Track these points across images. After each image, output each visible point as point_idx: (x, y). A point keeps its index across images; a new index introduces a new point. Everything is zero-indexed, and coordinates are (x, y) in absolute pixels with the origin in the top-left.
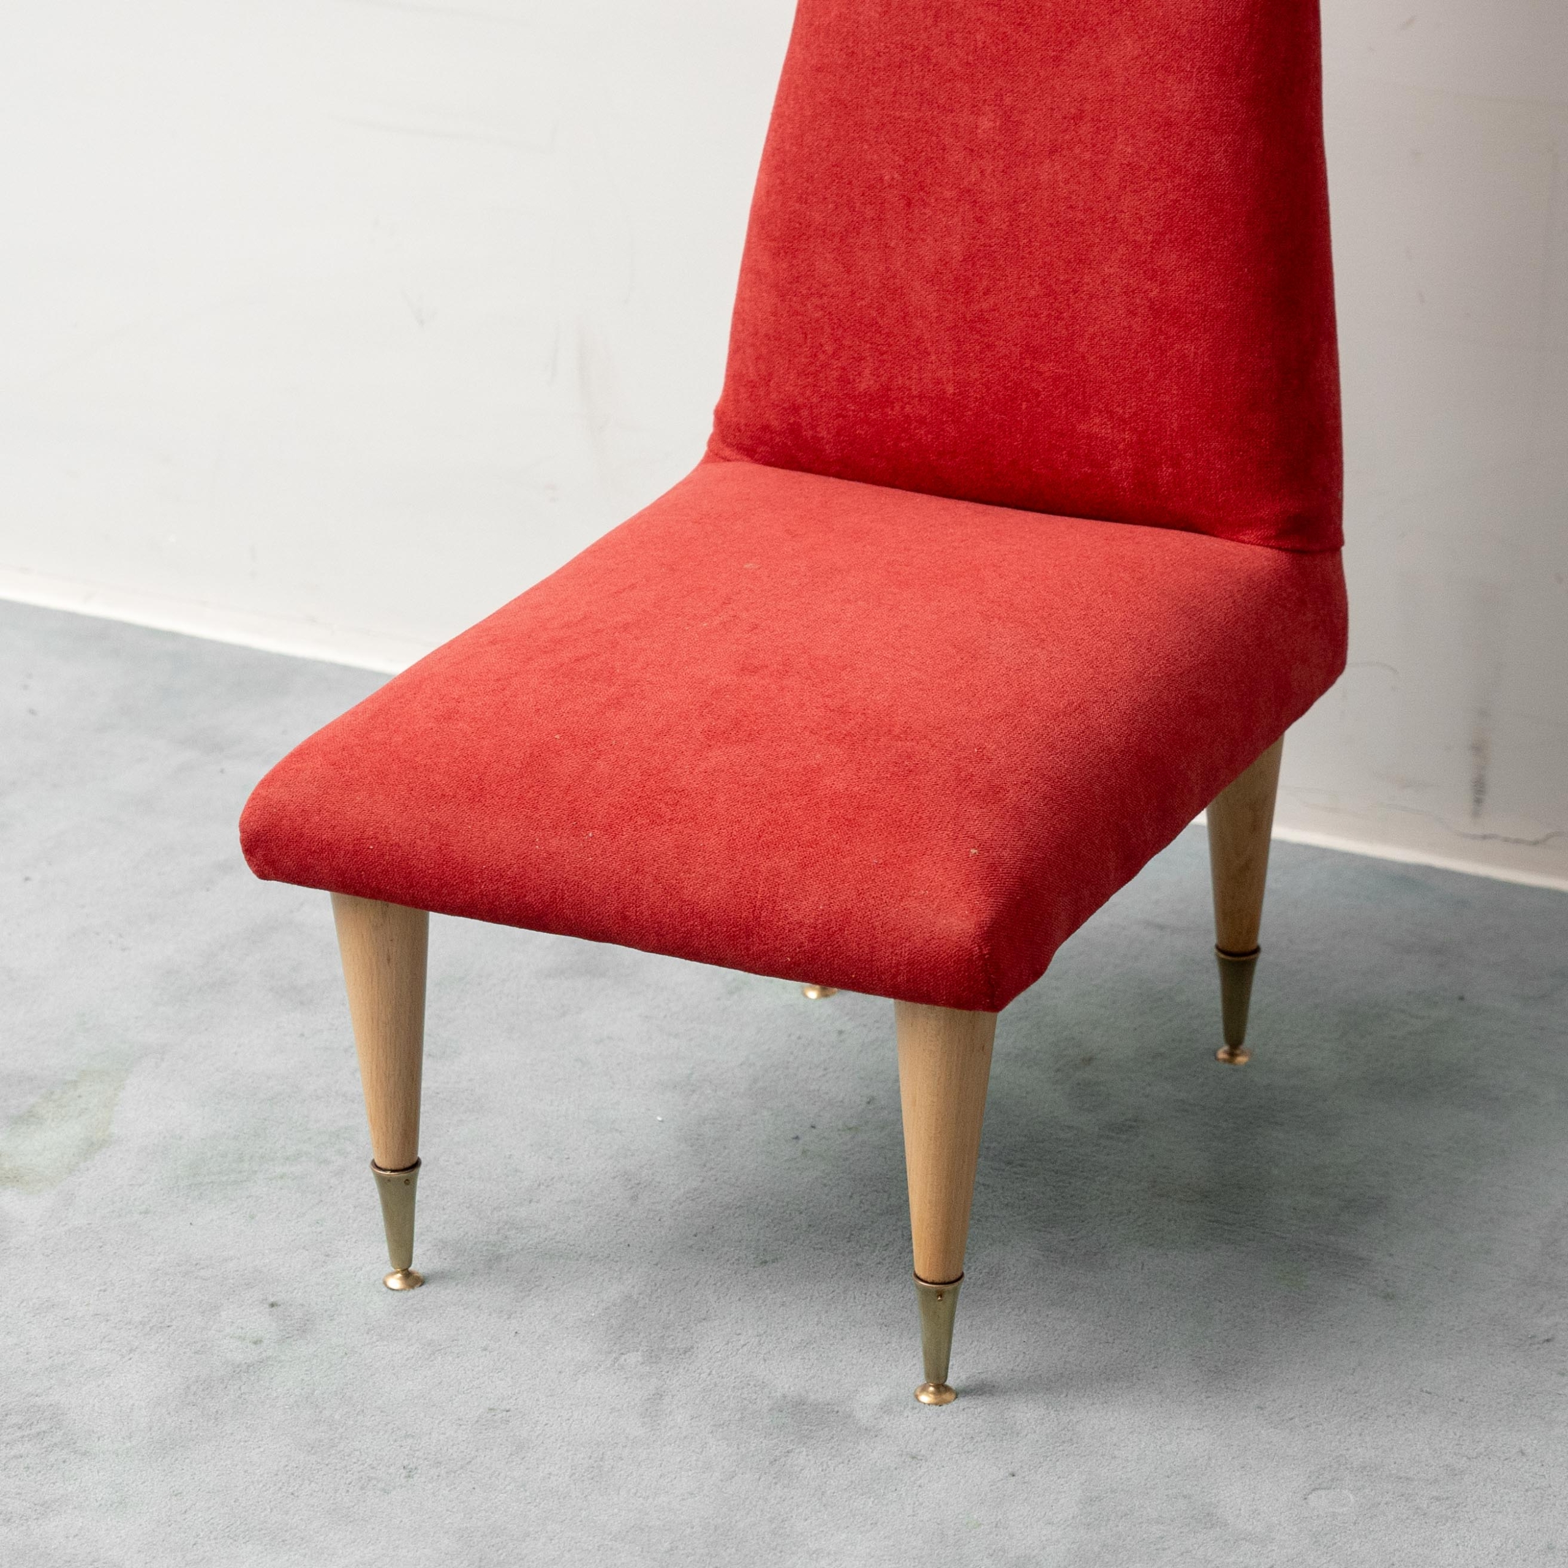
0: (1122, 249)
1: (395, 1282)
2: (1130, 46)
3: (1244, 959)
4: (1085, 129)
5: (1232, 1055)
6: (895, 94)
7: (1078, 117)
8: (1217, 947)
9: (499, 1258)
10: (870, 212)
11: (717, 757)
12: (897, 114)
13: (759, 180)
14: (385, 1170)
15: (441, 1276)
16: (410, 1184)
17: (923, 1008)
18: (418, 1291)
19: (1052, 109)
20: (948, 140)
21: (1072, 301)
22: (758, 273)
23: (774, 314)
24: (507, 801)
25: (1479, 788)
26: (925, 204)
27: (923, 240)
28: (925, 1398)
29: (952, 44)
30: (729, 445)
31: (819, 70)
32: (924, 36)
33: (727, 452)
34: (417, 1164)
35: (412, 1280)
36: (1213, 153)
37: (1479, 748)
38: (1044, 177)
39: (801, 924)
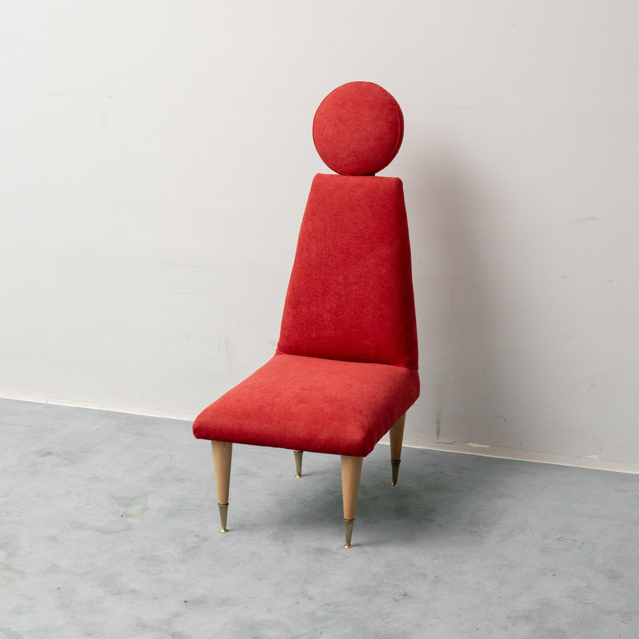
0: (372, 304)
1: (223, 531)
2: (372, 260)
3: (397, 462)
4: (363, 279)
5: (395, 485)
6: (320, 272)
7: (361, 276)
8: (391, 460)
9: (244, 526)
10: (314, 298)
11: (300, 406)
12: (320, 277)
13: (287, 293)
14: (222, 505)
15: (232, 530)
16: (227, 508)
17: (348, 457)
18: (228, 533)
19: (355, 275)
20: (332, 282)
21: (360, 315)
22: (288, 312)
23: (292, 321)
24: (255, 418)
25: (438, 432)
26: (327, 296)
27: (327, 304)
28: (346, 547)
29: (332, 261)
30: (281, 351)
31: (302, 268)
32: (326, 260)
33: (281, 353)
34: (228, 504)
35: (226, 530)
36: (391, 283)
37: (438, 423)
38: (354, 289)
39: (323, 440)
